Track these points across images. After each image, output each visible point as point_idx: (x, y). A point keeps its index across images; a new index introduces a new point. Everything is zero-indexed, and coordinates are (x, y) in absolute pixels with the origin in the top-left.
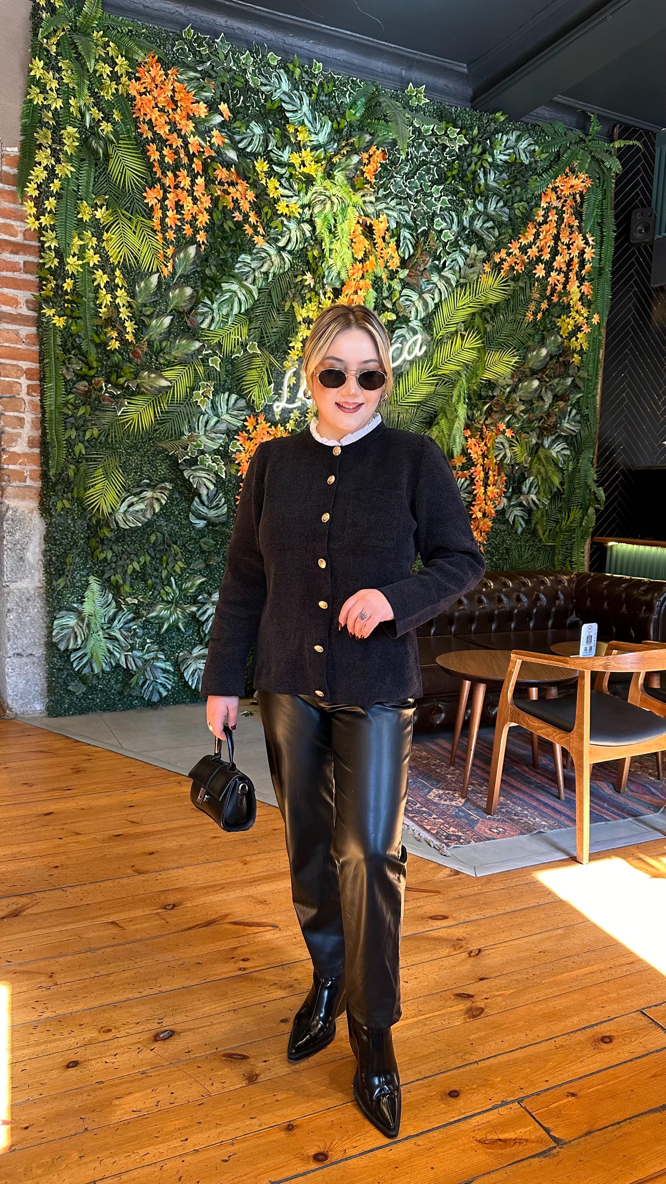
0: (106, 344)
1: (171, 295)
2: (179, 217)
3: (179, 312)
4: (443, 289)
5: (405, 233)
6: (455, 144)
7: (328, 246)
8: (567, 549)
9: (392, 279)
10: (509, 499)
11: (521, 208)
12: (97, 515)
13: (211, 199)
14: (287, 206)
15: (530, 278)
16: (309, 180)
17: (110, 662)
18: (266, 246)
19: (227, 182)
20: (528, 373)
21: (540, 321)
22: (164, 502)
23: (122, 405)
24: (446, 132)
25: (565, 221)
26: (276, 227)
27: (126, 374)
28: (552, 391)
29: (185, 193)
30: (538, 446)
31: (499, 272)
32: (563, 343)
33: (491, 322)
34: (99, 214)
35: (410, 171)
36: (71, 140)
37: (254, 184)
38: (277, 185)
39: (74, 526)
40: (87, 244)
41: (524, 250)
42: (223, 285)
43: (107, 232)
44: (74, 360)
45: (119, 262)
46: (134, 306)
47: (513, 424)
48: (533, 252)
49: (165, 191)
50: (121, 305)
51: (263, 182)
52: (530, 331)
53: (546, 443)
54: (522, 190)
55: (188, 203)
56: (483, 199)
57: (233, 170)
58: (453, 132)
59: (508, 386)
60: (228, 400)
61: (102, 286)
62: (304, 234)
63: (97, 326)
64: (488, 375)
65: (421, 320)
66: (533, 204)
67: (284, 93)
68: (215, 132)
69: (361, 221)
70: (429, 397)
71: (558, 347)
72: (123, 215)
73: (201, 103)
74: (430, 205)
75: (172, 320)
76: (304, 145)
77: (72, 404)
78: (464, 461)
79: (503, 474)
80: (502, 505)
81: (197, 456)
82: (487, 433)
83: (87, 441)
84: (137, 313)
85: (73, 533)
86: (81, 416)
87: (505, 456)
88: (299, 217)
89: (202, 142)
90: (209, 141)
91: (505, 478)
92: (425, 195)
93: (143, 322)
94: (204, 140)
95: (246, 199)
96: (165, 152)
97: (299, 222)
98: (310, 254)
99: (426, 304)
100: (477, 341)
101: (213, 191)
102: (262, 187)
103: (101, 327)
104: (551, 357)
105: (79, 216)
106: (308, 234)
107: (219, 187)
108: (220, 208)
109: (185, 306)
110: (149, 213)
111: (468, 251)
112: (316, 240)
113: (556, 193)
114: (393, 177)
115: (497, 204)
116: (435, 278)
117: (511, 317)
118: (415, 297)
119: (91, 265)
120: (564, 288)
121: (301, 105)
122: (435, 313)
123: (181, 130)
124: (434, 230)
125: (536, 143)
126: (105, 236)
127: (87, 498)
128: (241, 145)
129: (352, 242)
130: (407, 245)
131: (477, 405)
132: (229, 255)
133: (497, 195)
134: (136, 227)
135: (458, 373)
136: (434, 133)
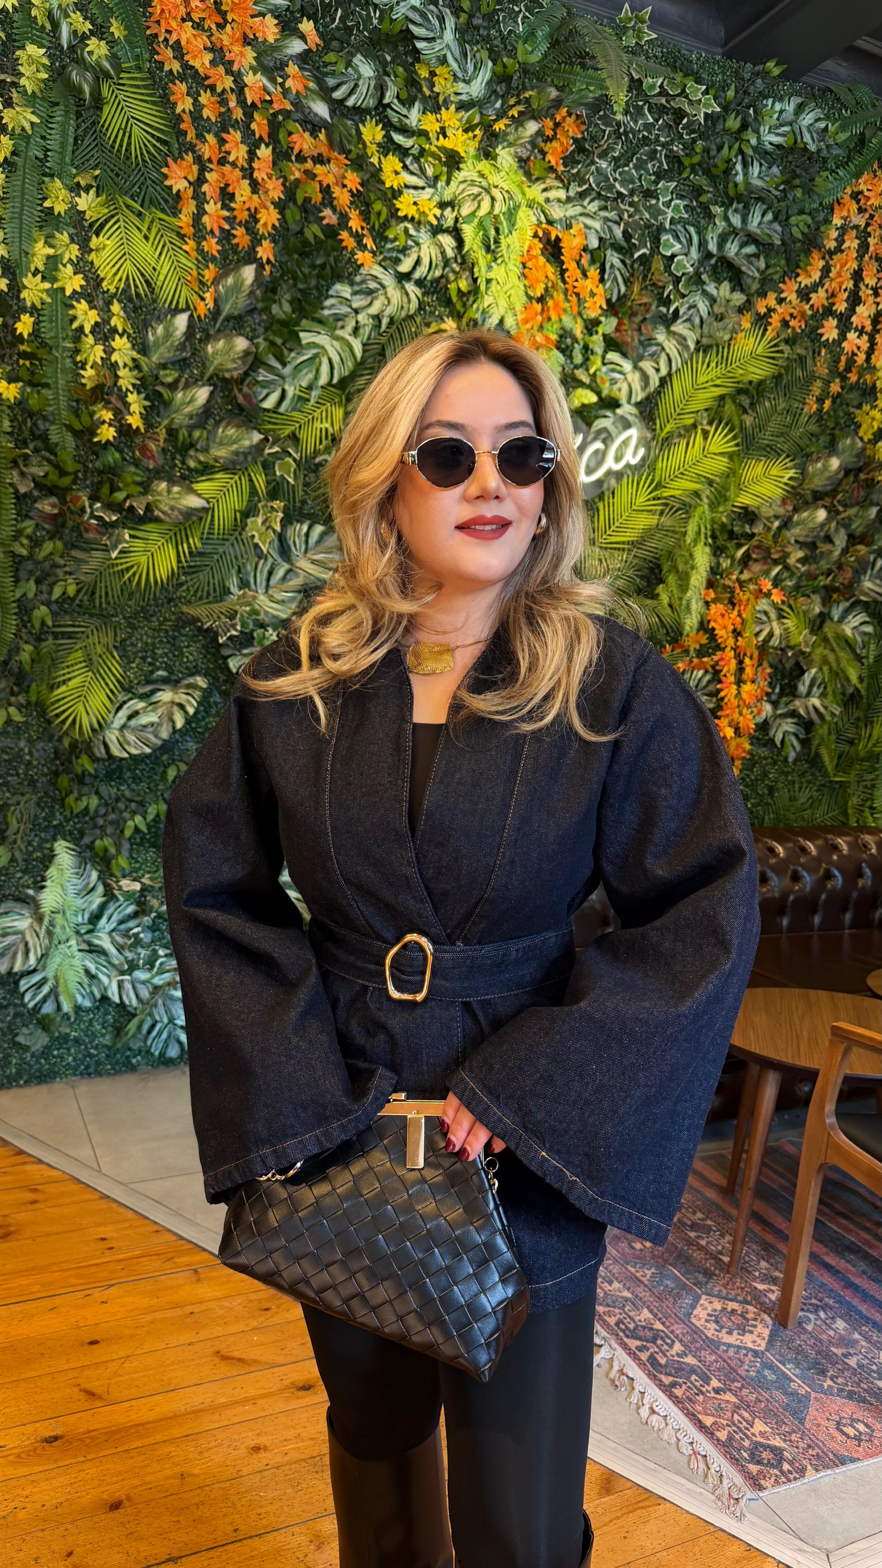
0: (93, 434)
1: (210, 349)
2: (226, 213)
3: (224, 380)
4: (674, 353)
5: (613, 258)
6: (699, 110)
7: (483, 270)
8: (866, 787)
9: (591, 335)
10: (775, 704)
11: (801, 225)
12: (71, 733)
13: (284, 185)
14: (415, 203)
15: (812, 341)
16: (453, 161)
17: (92, 993)
18: (377, 271)
19: (313, 158)
20: (809, 498)
21: (828, 412)
22: (191, 711)
23: (119, 541)
24: (683, 91)
25: (872, 249)
26: (396, 239)
27: (126, 485)
28: (847, 526)
29: (238, 173)
30: (823, 617)
31: (765, 330)
32: (864, 449)
33: (750, 411)
34: (85, 202)
35: (622, 155)
36: (34, 68)
37: (359, 163)
38: (399, 166)
39: (30, 753)
40: (61, 256)
41: (804, 294)
42: (302, 334)
43: (97, 235)
44: (35, 460)
45: (117, 289)
46: (145, 368)
47: (782, 580)
48: (819, 298)
49: (203, 169)
50: (121, 364)
51: (374, 160)
52: (813, 428)
53: (836, 613)
54: (804, 193)
55: (243, 191)
56: (741, 206)
57: (322, 136)
58: (696, 91)
59: (776, 517)
60: (307, 535)
61: (87, 329)
62: (443, 253)
63: (77, 401)
64: (745, 499)
65: (637, 405)
66: (821, 218)
67: (413, 8)
68: (292, 69)
69: (540, 234)
70: (649, 533)
71: (858, 456)
72: (128, 207)
73: (269, 16)
74: (656, 212)
75: (212, 393)
76: (445, 101)
77: (29, 537)
78: (704, 640)
79: (765, 664)
80: (764, 715)
81: (252, 631)
82: (742, 596)
83: (57, 601)
84: (150, 380)
85: (29, 763)
86: (46, 558)
87: (771, 635)
88: (435, 222)
89: (268, 85)
90: (282, 85)
91: (769, 670)
92: (649, 194)
93: (160, 395)
94: (273, 81)
95: (344, 186)
96: (205, 98)
97: (436, 230)
98: (452, 287)
99: (645, 378)
100: (727, 442)
101: (286, 172)
102: (372, 169)
103: (85, 403)
104: (847, 471)
105: (47, 204)
106: (450, 253)
107: (298, 165)
108: (300, 201)
109: (234, 368)
110: (173, 204)
111: (714, 292)
112: (464, 262)
113: (858, 201)
114: (593, 162)
115: (763, 215)
116: (661, 336)
117: (782, 405)
118: (627, 366)
119: (68, 292)
120: (868, 359)
121: (442, 29)
122: (659, 393)
123: (231, 63)
124: (660, 253)
125: (827, 117)
126: (94, 242)
127: (53, 704)
128: (337, 95)
129: (524, 267)
130: (615, 279)
131: (727, 548)
132: (313, 282)
133: (763, 203)
134: (149, 229)
135: (696, 494)
136: (663, 92)
